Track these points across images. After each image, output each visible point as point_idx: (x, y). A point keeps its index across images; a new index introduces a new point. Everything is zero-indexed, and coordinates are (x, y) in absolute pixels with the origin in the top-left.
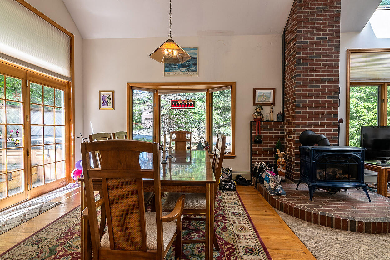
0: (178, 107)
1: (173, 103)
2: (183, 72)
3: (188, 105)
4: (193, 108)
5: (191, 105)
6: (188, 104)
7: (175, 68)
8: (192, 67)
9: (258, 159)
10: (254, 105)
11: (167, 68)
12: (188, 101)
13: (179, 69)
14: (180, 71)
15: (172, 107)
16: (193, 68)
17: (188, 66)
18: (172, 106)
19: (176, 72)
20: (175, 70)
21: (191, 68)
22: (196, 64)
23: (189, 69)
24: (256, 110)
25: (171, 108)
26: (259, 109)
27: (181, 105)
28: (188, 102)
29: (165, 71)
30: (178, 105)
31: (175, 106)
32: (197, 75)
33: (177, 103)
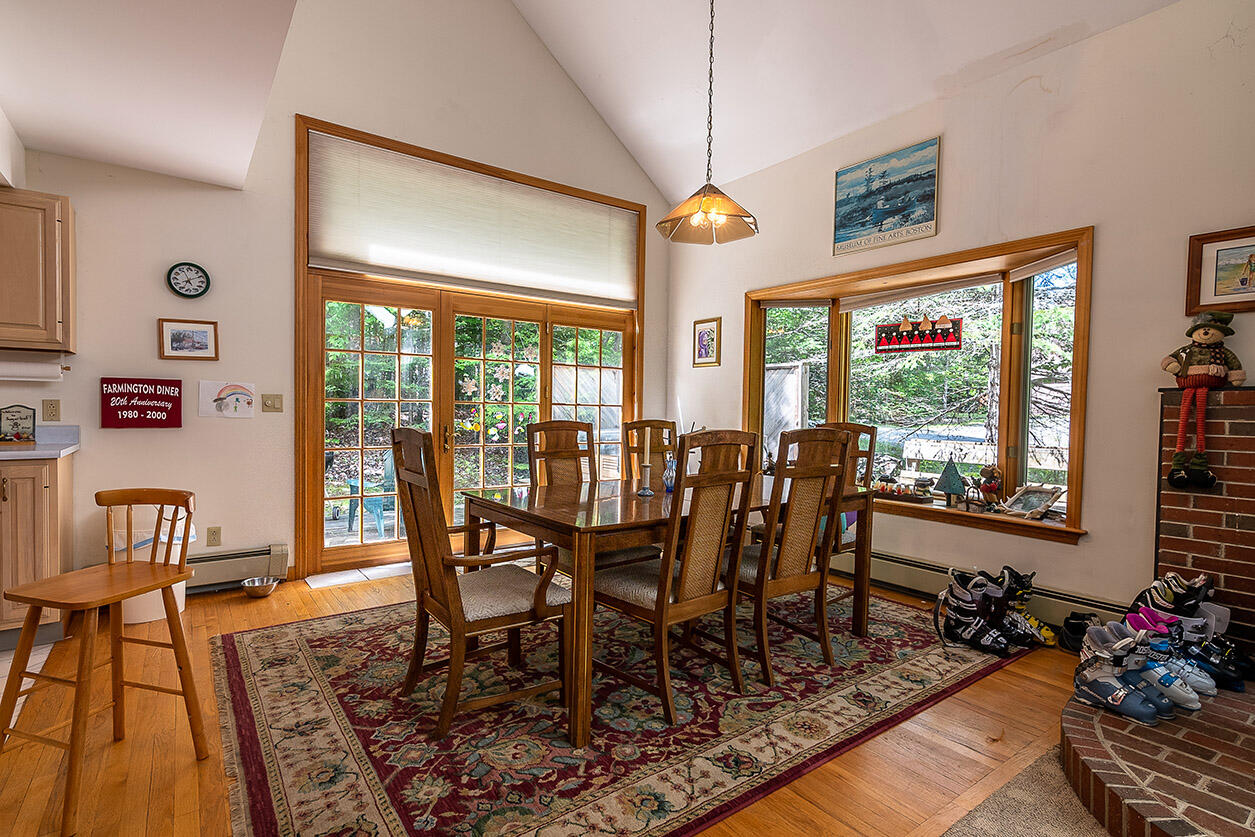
0: (897, 346)
1: (884, 335)
2: (887, 234)
3: (934, 336)
4: (955, 343)
5: (946, 335)
6: (934, 332)
7: (863, 225)
8: (916, 209)
9: (1190, 560)
10: (1189, 314)
11: (842, 232)
12: (934, 323)
13: (875, 224)
14: (880, 230)
15: (880, 348)
16: (919, 211)
17: (903, 212)
18: (878, 344)
19: (868, 236)
20: (864, 233)
21: (913, 212)
22: (929, 198)
23: (906, 218)
24: (1190, 334)
25: (877, 351)
26: (1202, 331)
27: (911, 338)
28: (933, 327)
29: (836, 240)
30: (900, 339)
31: (889, 344)
32: (933, 231)
33: (894, 334)
